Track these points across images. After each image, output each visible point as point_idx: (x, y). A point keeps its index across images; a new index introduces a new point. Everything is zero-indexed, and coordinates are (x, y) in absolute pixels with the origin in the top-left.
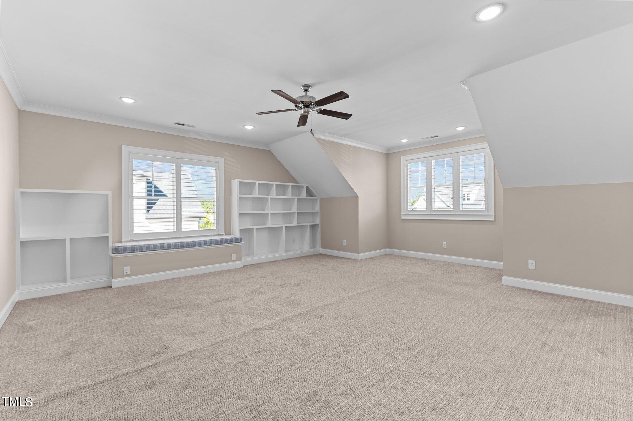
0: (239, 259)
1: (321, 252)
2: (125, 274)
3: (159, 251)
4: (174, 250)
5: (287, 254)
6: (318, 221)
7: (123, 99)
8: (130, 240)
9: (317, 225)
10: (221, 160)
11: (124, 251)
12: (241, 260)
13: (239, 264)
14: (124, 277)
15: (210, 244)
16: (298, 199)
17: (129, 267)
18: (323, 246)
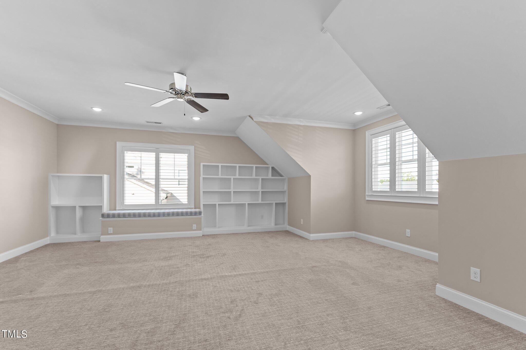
0: (199, 229)
1: (287, 229)
2: (109, 233)
3: (132, 218)
4: (143, 218)
5: (249, 228)
6: (286, 200)
7: (93, 109)
8: (122, 209)
9: (285, 203)
10: (192, 148)
11: (107, 216)
12: (201, 230)
13: (199, 233)
14: (109, 235)
15: (172, 215)
16: (262, 179)
17: (112, 228)
18: (290, 224)
